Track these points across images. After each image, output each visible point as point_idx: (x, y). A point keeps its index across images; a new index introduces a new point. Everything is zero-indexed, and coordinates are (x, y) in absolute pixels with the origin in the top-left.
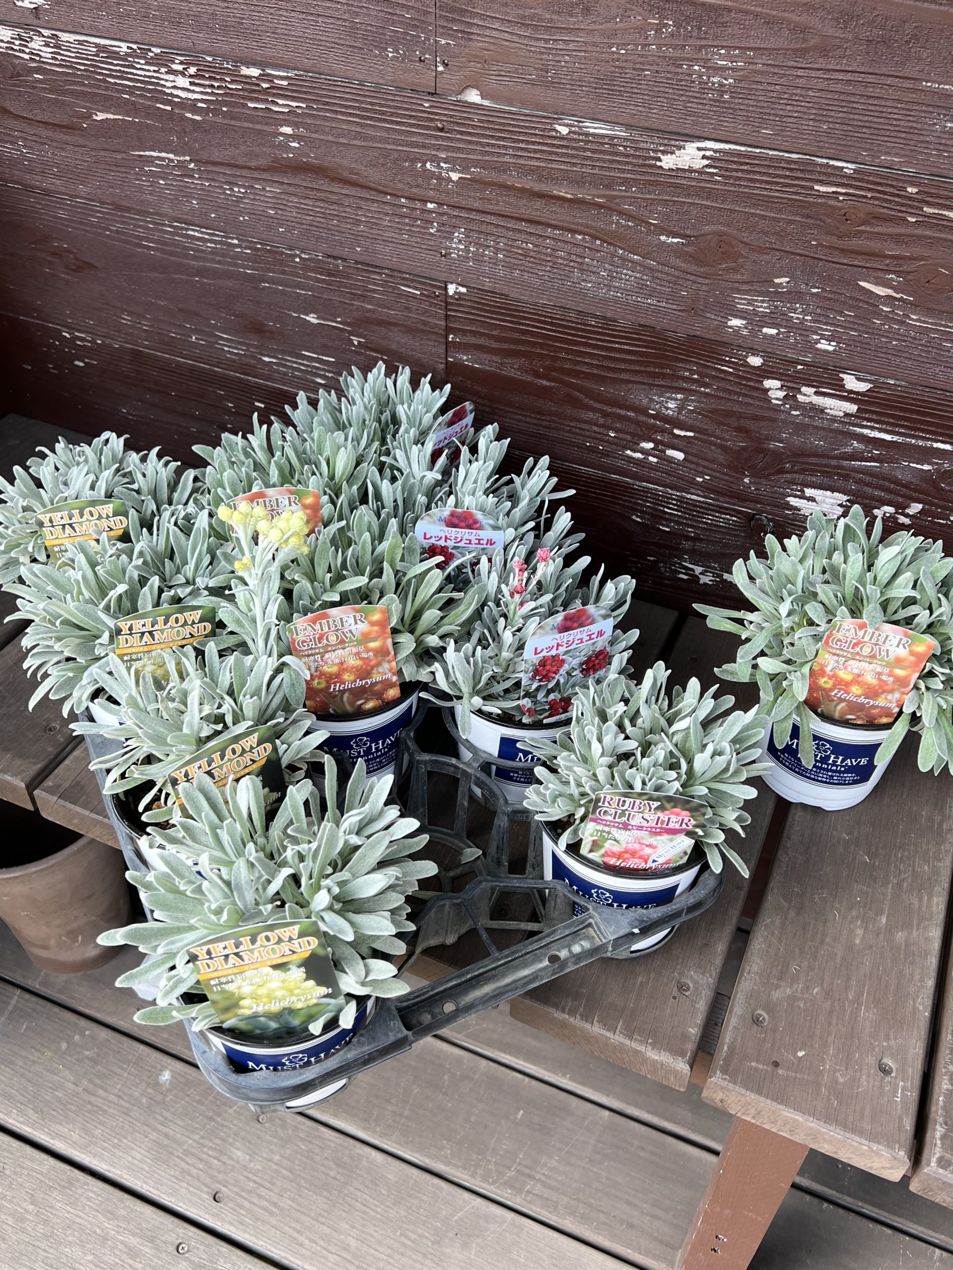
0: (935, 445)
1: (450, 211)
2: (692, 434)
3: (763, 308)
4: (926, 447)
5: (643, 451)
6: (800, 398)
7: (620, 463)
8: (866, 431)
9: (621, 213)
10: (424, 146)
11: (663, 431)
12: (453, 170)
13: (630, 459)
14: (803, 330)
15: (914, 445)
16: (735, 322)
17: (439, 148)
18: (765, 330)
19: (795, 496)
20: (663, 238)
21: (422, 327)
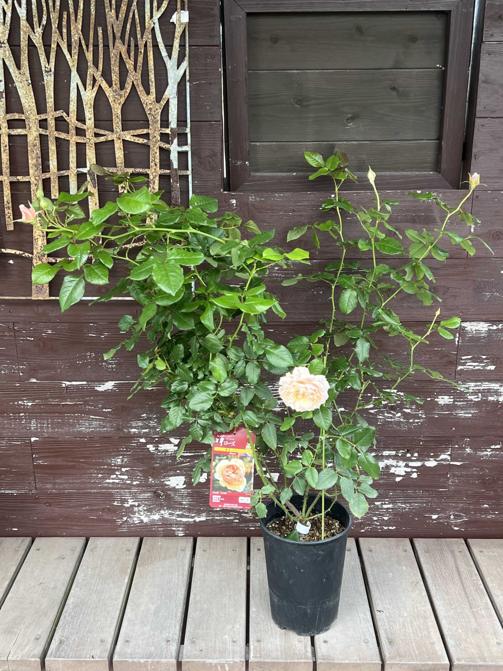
1: (30, 415)
2: (129, 469)
3: (140, 424)
5: (113, 479)
6: (159, 448)
7: (106, 485)
9: (89, 405)
10: (17, 397)
11: (118, 470)
12: (29, 402)
13: (109, 483)
14: (154, 428)
16: (133, 430)
17: (23, 396)
18: (143, 431)
19: (167, 481)
20: (104, 410)
21: (23, 455)
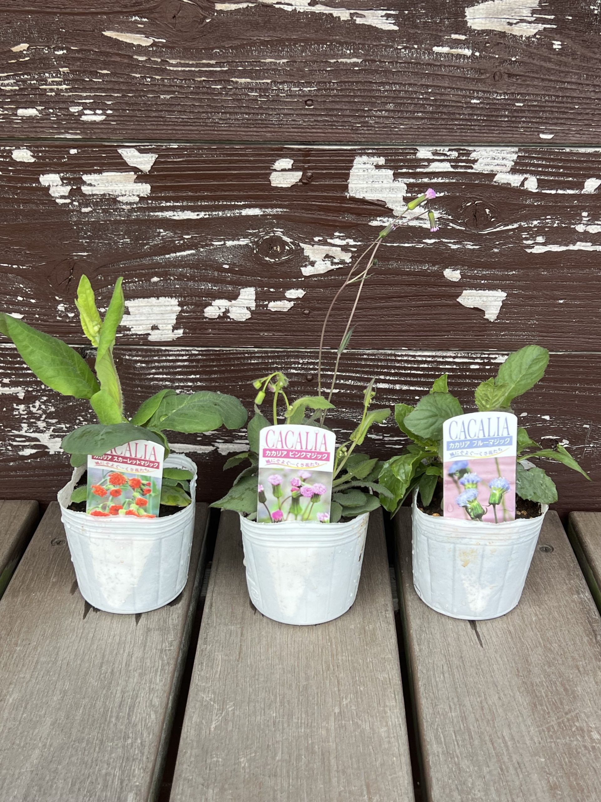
0: (245, 212)
4: (235, 217)
8: (168, 214)
15: (222, 218)
